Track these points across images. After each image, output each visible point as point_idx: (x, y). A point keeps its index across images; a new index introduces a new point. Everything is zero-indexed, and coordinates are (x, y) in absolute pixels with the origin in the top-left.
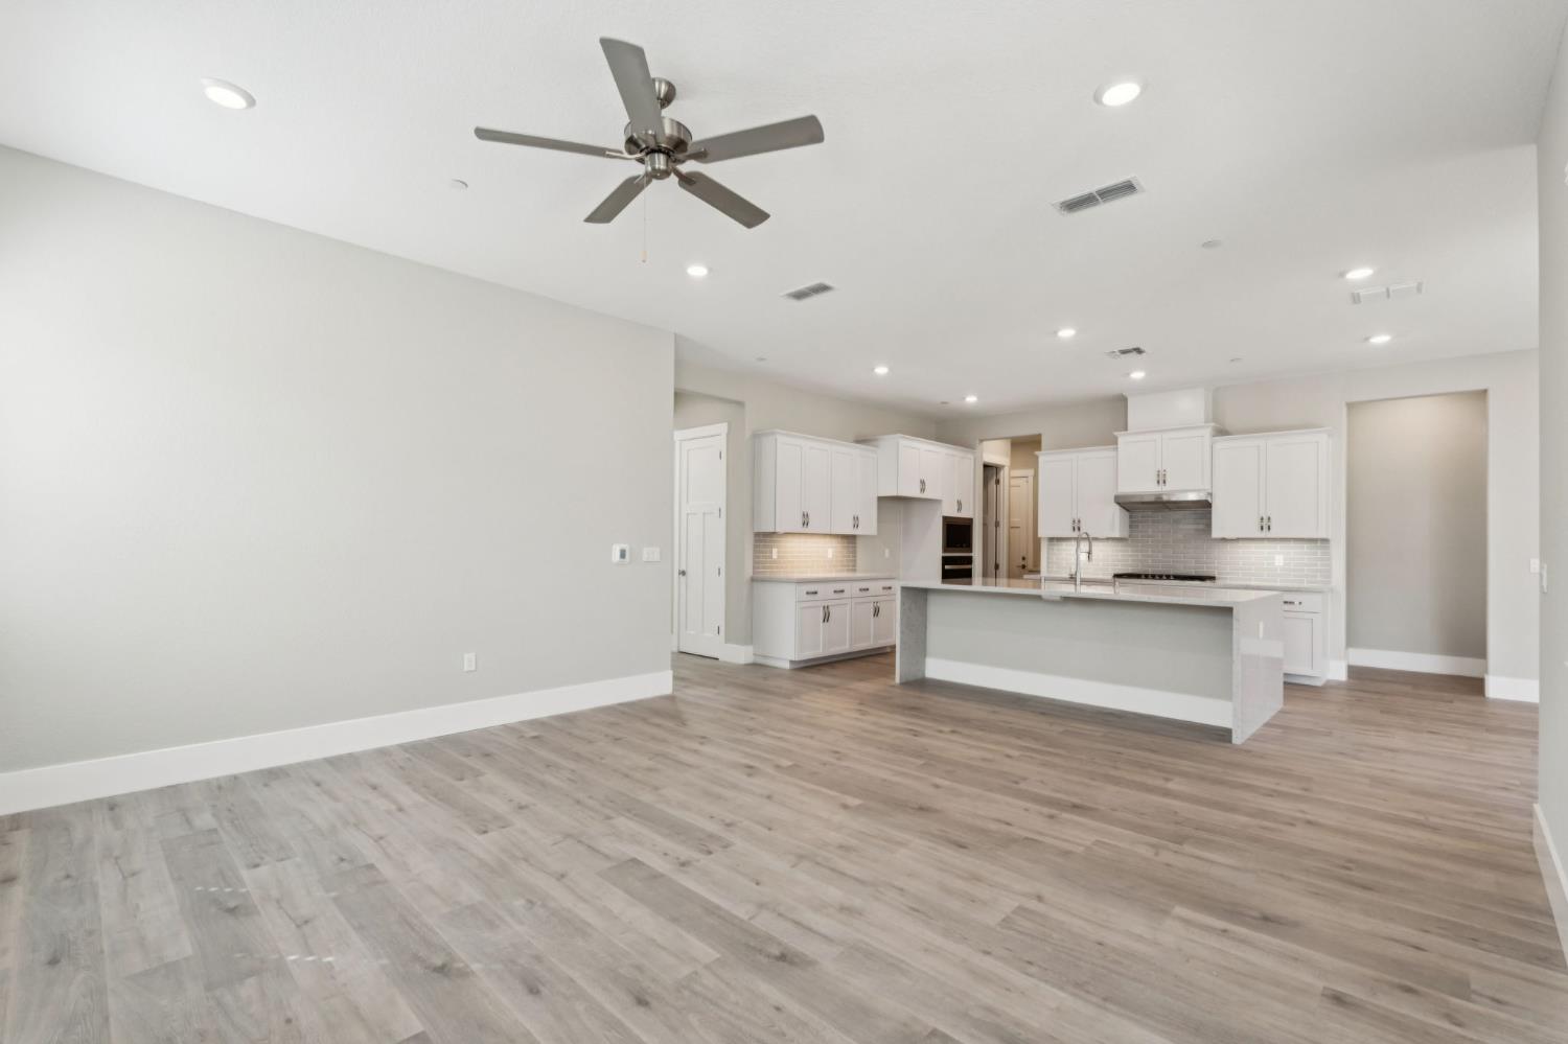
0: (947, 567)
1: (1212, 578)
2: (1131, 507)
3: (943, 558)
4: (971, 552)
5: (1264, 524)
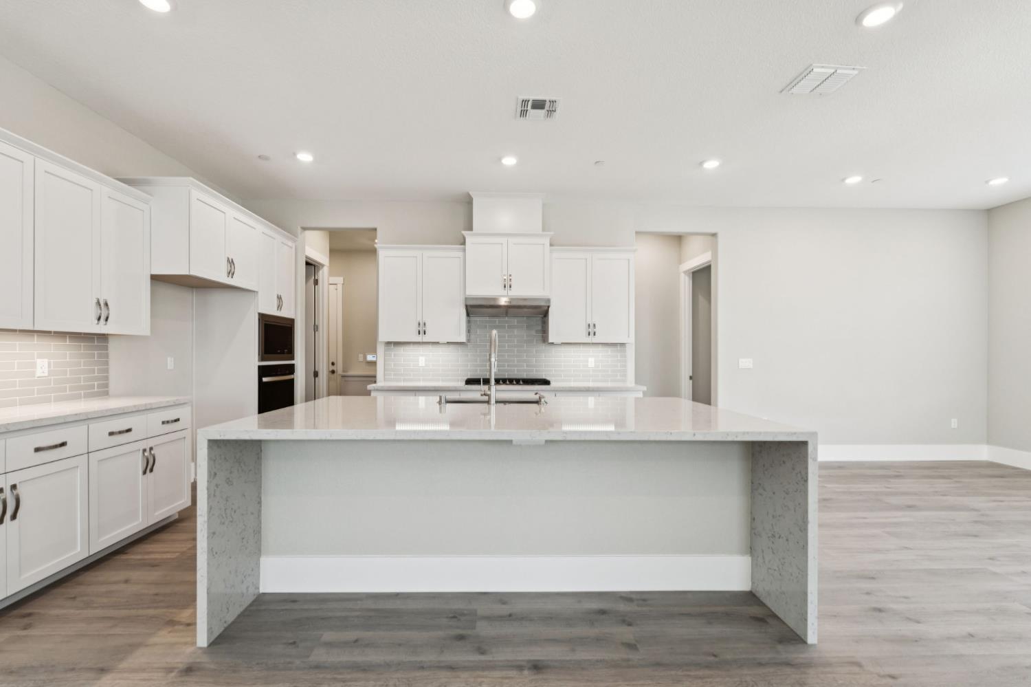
0: (265, 379)
1: (546, 382)
2: (477, 310)
3: (260, 368)
4: (293, 358)
5: (591, 330)
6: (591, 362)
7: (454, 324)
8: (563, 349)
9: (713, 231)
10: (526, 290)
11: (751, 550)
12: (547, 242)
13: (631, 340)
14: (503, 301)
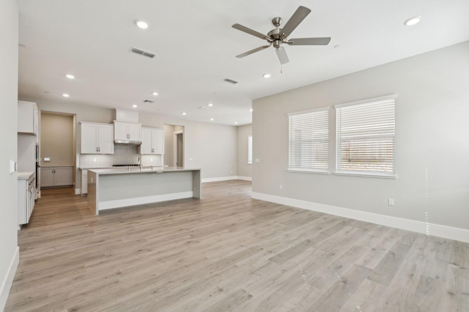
5: (153, 151)
6: (152, 160)
7: (110, 149)
8: (145, 156)
9: (183, 126)
10: (134, 139)
11: (193, 190)
12: (140, 126)
13: (163, 153)
14: (127, 142)
